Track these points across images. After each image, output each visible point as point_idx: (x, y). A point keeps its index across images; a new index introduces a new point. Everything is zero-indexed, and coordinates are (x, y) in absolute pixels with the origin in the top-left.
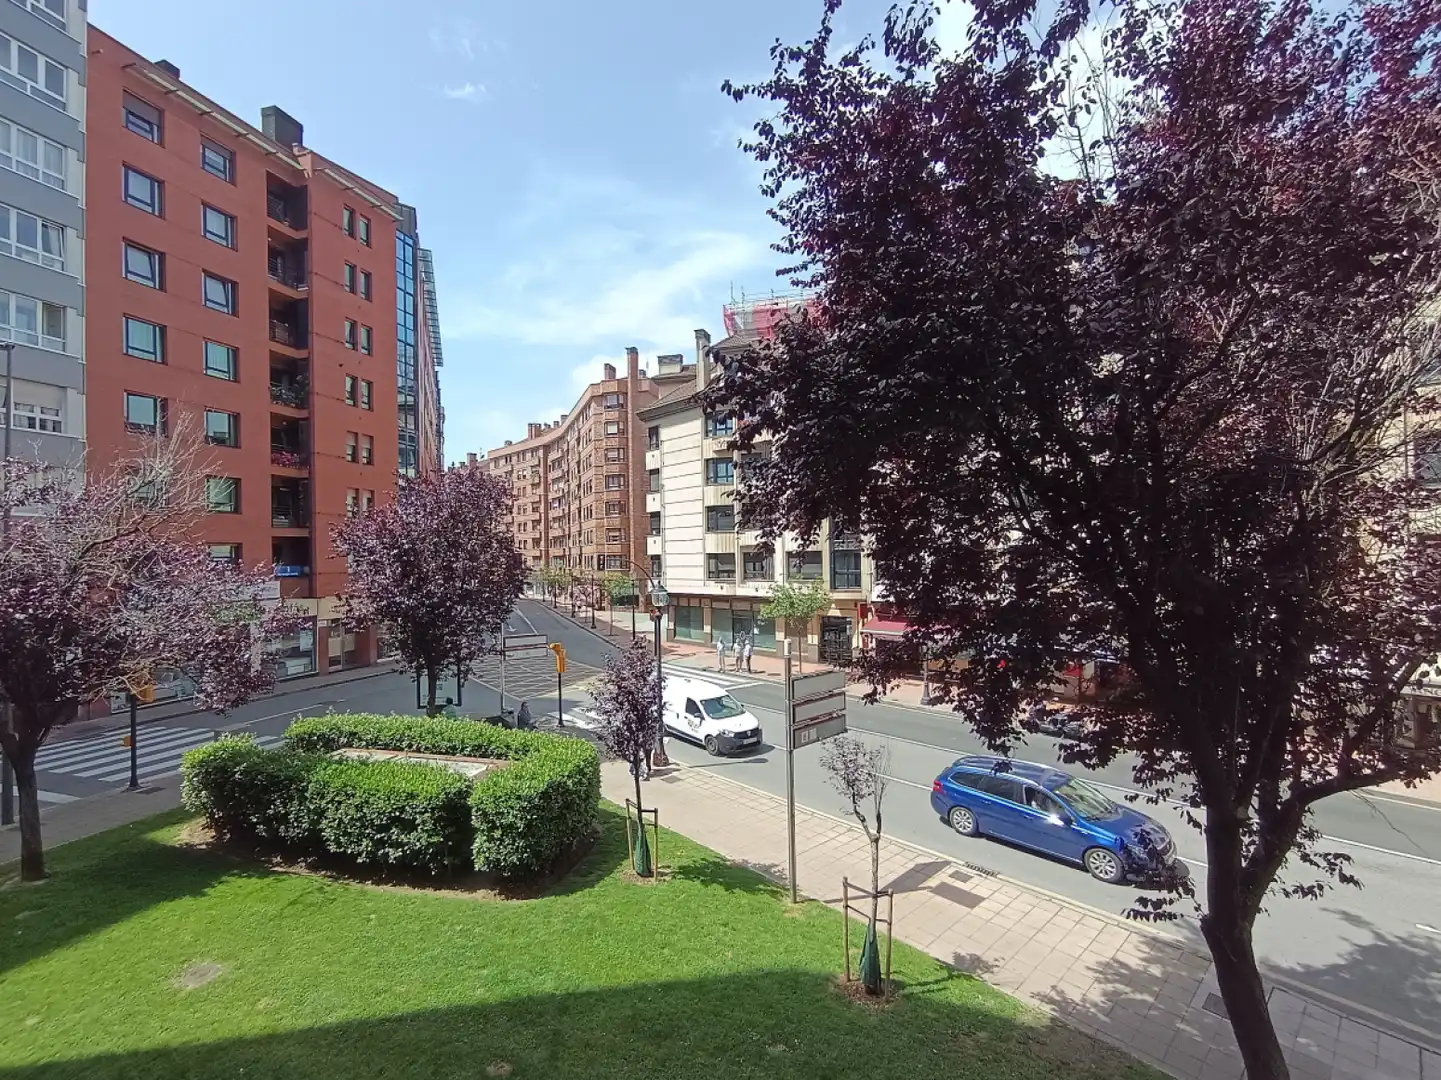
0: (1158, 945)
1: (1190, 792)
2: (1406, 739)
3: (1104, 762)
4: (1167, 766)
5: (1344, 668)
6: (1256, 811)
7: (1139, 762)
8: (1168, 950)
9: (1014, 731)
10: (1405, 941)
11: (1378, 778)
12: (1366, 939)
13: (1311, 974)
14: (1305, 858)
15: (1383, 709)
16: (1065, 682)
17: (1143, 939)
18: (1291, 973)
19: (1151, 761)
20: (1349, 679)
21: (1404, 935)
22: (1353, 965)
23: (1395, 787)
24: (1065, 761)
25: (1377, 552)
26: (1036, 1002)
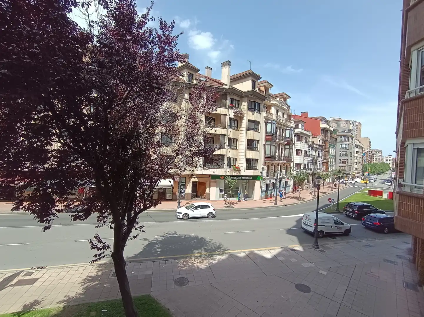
0: (101, 266)
1: (111, 220)
2: (155, 197)
3: (86, 218)
4: (106, 214)
5: (145, 183)
6: (126, 221)
7: (98, 215)
8: (104, 266)
9: (53, 214)
10: (153, 241)
11: (150, 207)
12: (147, 243)
13: (136, 256)
14: (136, 229)
15: (152, 191)
16: (75, 194)
17: (97, 266)
18: (132, 257)
19: (102, 214)
20: (146, 186)
21: (153, 239)
22: (144, 249)
23: (152, 208)
24: (73, 220)
25: (154, 157)
26: (58, 305)
